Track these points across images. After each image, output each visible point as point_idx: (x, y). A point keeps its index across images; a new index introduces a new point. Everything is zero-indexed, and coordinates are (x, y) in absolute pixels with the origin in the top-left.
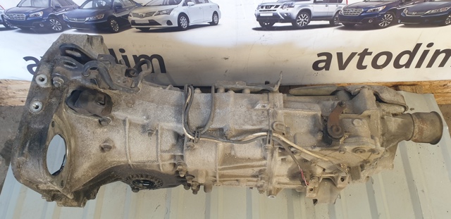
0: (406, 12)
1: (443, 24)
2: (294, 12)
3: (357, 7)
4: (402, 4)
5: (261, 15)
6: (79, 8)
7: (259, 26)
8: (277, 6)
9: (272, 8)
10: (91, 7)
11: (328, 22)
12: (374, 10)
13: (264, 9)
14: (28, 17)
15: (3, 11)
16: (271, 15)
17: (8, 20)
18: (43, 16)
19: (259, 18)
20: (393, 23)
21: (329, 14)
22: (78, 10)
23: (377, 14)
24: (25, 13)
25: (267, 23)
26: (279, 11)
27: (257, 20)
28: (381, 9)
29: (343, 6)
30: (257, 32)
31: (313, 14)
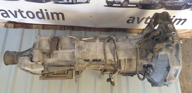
0: (167, 4)
1: (180, 9)
3: (148, 1)
4: (166, 1)
7: (107, 5)
11: (135, 6)
12: (155, 2)
16: (112, 1)
20: (161, 8)
21: (136, 3)
23: (156, 4)
25: (110, 4)
27: (106, 2)
28: (157, 2)
30: (106, 7)
31: (130, 2)
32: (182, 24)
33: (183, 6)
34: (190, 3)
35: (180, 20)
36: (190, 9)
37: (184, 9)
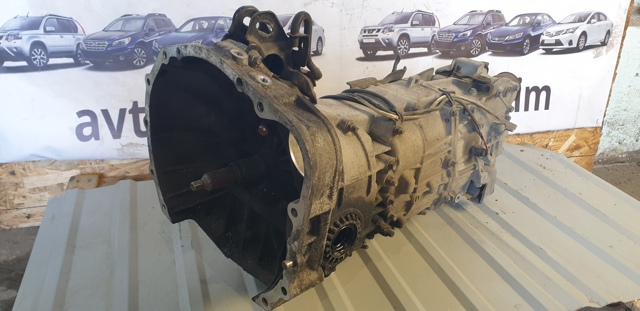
0: (489, 36)
1: (522, 54)
2: (394, 36)
3: (449, 32)
4: (485, 28)
5: (365, 41)
6: (177, 30)
7: (362, 55)
8: (379, 30)
9: (374, 33)
10: (190, 29)
11: (425, 50)
12: (464, 35)
13: (367, 34)
14: (110, 45)
15: (82, 37)
16: (373, 41)
17: (83, 51)
18: (129, 44)
19: (363, 46)
20: (482, 51)
21: (426, 40)
22: (174, 34)
23: (467, 40)
24: (108, 41)
25: (370, 52)
26: (381, 36)
27: (361, 48)
28: (469, 33)
29: (437, 30)
30: (361, 63)
31: (412, 40)
32: (547, 107)
33: (524, 41)
34: (534, 30)
35: (537, 90)
36: (541, 51)
37: (530, 52)
